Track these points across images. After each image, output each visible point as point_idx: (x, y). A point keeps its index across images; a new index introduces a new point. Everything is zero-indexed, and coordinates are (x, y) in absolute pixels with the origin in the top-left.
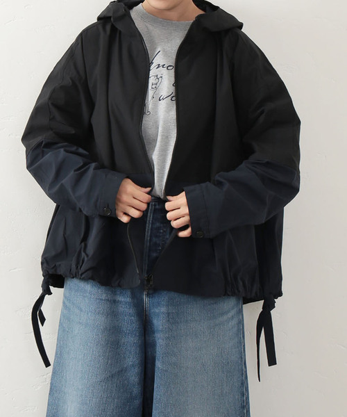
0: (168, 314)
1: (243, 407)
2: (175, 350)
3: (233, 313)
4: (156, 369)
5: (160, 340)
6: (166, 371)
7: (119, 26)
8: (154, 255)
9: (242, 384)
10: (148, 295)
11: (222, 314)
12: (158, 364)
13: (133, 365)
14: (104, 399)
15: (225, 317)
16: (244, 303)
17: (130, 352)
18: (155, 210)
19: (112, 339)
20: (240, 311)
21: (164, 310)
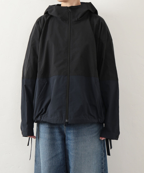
13: (61, 153)
21: (72, 131)
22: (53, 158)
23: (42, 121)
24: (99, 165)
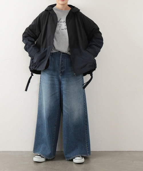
1: (84, 101)
3: (81, 79)
7: (50, 12)
8: (62, 66)
9: (84, 95)
10: (61, 76)
11: (79, 79)
15: (79, 80)
16: (84, 76)
18: (62, 56)
19: (52, 86)
20: (83, 78)
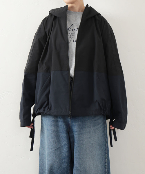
0: (79, 125)
2: (82, 138)
4: (75, 146)
5: (76, 135)
6: (79, 146)
12: (76, 144)
13: (65, 145)
14: (55, 158)
15: (100, 125)
17: (64, 140)
21: (77, 124)
22: (57, 149)
23: (46, 113)
24: (103, 155)
